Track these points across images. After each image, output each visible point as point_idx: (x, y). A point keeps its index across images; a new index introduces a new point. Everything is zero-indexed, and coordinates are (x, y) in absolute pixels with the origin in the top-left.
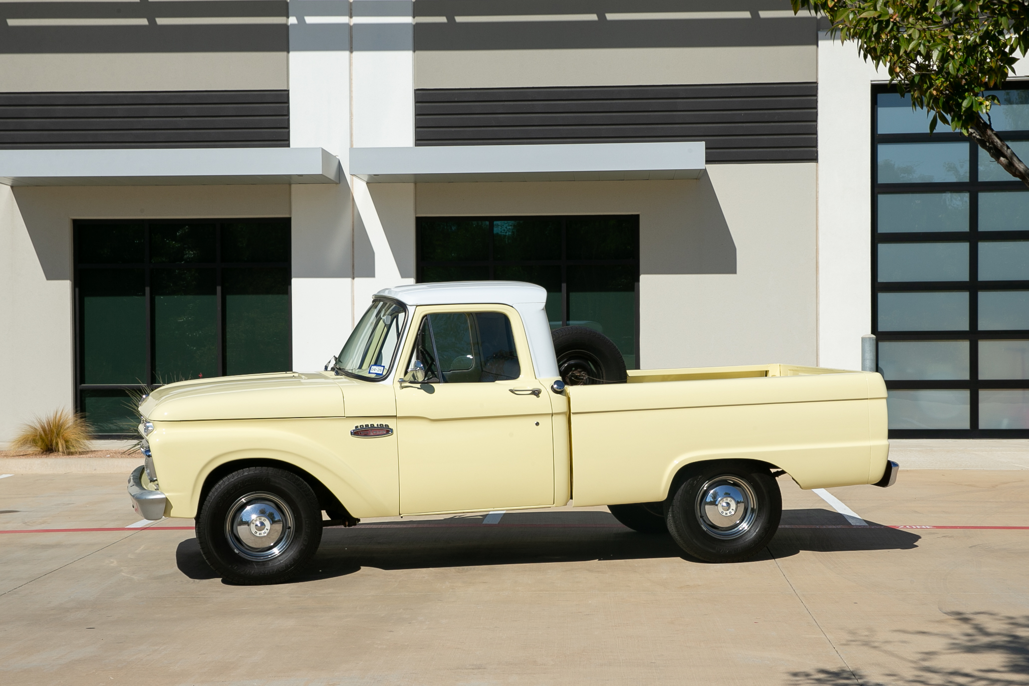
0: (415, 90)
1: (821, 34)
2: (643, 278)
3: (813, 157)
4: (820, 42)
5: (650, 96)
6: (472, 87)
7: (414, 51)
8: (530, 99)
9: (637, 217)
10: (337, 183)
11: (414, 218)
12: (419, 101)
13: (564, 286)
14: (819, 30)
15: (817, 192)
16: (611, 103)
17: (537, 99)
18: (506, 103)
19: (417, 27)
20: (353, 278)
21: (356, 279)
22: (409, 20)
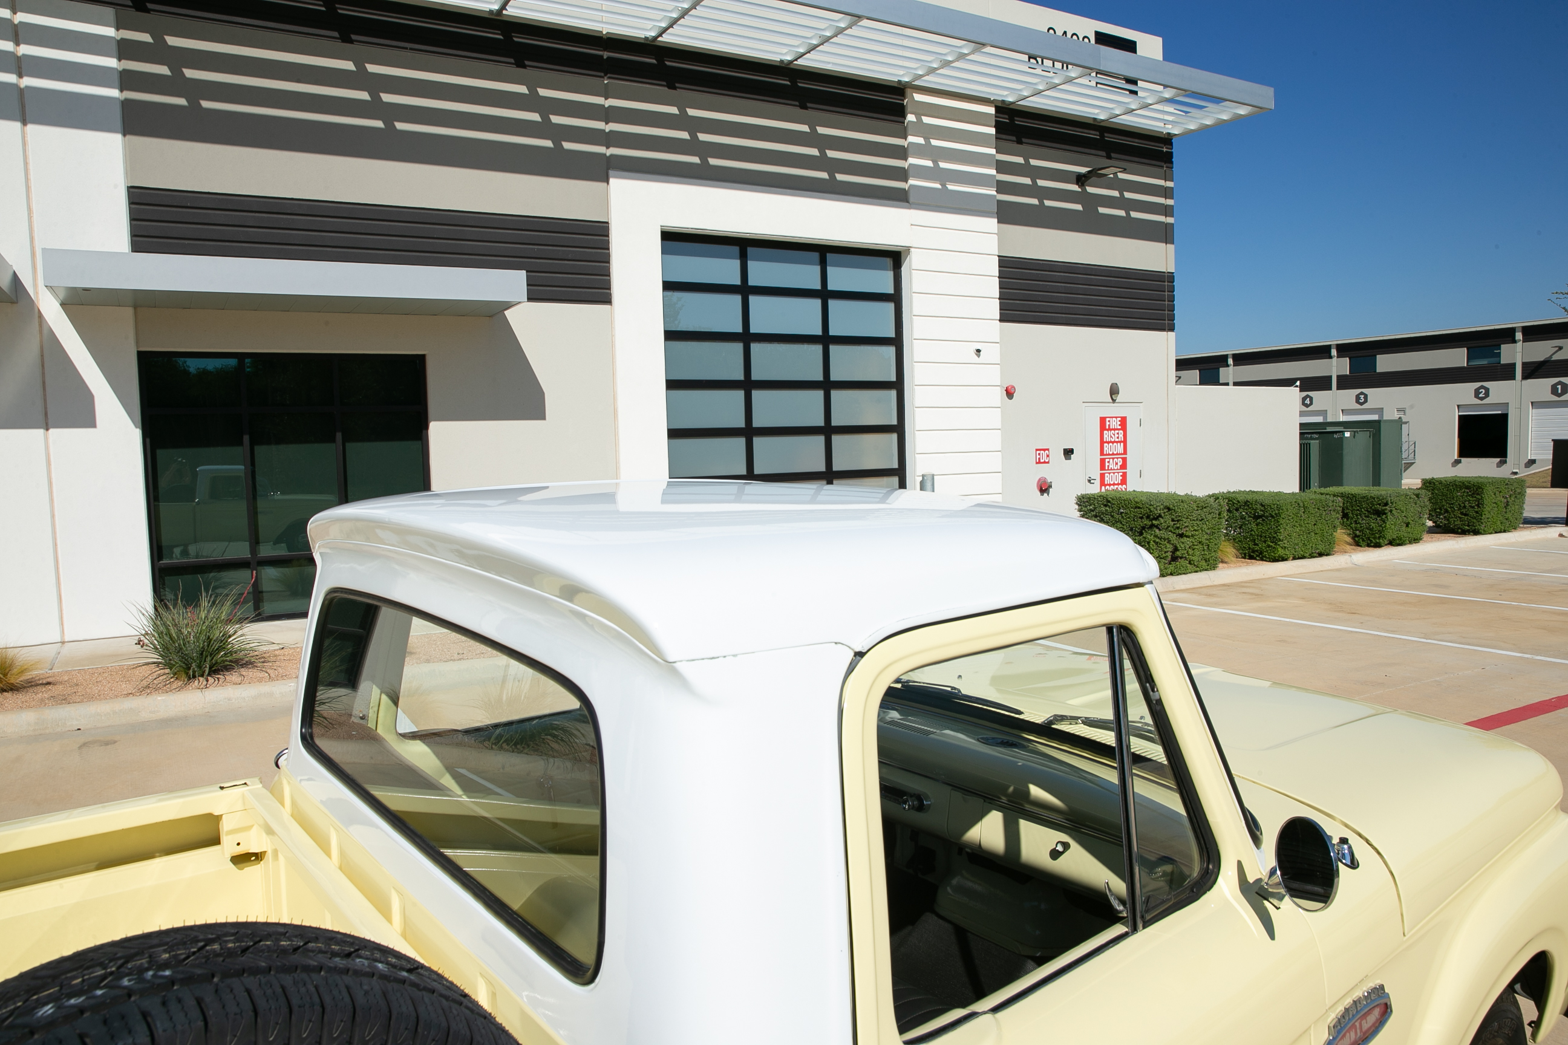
0: (128, 187)
1: (611, 172)
2: (433, 425)
3: (607, 300)
4: (612, 180)
5: (434, 221)
6: (210, 191)
7: (124, 135)
8: (289, 212)
9: (422, 358)
10: (12, 302)
11: (136, 352)
12: (135, 201)
13: (339, 436)
14: (609, 169)
15: (613, 336)
16: (390, 225)
17: (297, 212)
18: (257, 215)
19: (126, 104)
20: (47, 430)
21: (51, 431)
22: (115, 93)
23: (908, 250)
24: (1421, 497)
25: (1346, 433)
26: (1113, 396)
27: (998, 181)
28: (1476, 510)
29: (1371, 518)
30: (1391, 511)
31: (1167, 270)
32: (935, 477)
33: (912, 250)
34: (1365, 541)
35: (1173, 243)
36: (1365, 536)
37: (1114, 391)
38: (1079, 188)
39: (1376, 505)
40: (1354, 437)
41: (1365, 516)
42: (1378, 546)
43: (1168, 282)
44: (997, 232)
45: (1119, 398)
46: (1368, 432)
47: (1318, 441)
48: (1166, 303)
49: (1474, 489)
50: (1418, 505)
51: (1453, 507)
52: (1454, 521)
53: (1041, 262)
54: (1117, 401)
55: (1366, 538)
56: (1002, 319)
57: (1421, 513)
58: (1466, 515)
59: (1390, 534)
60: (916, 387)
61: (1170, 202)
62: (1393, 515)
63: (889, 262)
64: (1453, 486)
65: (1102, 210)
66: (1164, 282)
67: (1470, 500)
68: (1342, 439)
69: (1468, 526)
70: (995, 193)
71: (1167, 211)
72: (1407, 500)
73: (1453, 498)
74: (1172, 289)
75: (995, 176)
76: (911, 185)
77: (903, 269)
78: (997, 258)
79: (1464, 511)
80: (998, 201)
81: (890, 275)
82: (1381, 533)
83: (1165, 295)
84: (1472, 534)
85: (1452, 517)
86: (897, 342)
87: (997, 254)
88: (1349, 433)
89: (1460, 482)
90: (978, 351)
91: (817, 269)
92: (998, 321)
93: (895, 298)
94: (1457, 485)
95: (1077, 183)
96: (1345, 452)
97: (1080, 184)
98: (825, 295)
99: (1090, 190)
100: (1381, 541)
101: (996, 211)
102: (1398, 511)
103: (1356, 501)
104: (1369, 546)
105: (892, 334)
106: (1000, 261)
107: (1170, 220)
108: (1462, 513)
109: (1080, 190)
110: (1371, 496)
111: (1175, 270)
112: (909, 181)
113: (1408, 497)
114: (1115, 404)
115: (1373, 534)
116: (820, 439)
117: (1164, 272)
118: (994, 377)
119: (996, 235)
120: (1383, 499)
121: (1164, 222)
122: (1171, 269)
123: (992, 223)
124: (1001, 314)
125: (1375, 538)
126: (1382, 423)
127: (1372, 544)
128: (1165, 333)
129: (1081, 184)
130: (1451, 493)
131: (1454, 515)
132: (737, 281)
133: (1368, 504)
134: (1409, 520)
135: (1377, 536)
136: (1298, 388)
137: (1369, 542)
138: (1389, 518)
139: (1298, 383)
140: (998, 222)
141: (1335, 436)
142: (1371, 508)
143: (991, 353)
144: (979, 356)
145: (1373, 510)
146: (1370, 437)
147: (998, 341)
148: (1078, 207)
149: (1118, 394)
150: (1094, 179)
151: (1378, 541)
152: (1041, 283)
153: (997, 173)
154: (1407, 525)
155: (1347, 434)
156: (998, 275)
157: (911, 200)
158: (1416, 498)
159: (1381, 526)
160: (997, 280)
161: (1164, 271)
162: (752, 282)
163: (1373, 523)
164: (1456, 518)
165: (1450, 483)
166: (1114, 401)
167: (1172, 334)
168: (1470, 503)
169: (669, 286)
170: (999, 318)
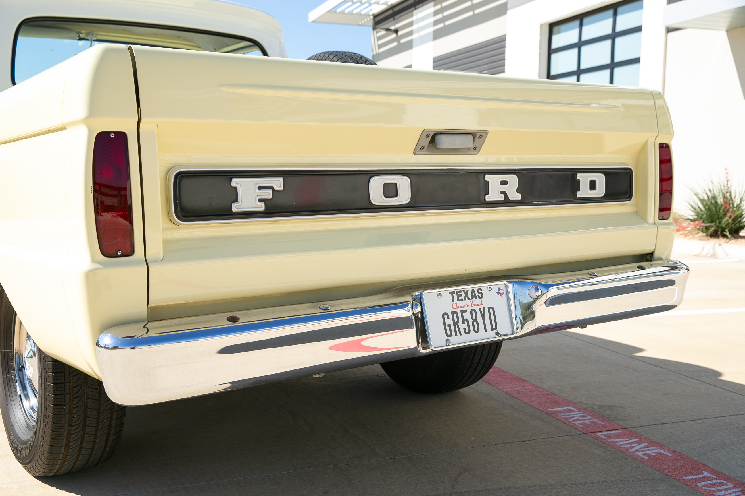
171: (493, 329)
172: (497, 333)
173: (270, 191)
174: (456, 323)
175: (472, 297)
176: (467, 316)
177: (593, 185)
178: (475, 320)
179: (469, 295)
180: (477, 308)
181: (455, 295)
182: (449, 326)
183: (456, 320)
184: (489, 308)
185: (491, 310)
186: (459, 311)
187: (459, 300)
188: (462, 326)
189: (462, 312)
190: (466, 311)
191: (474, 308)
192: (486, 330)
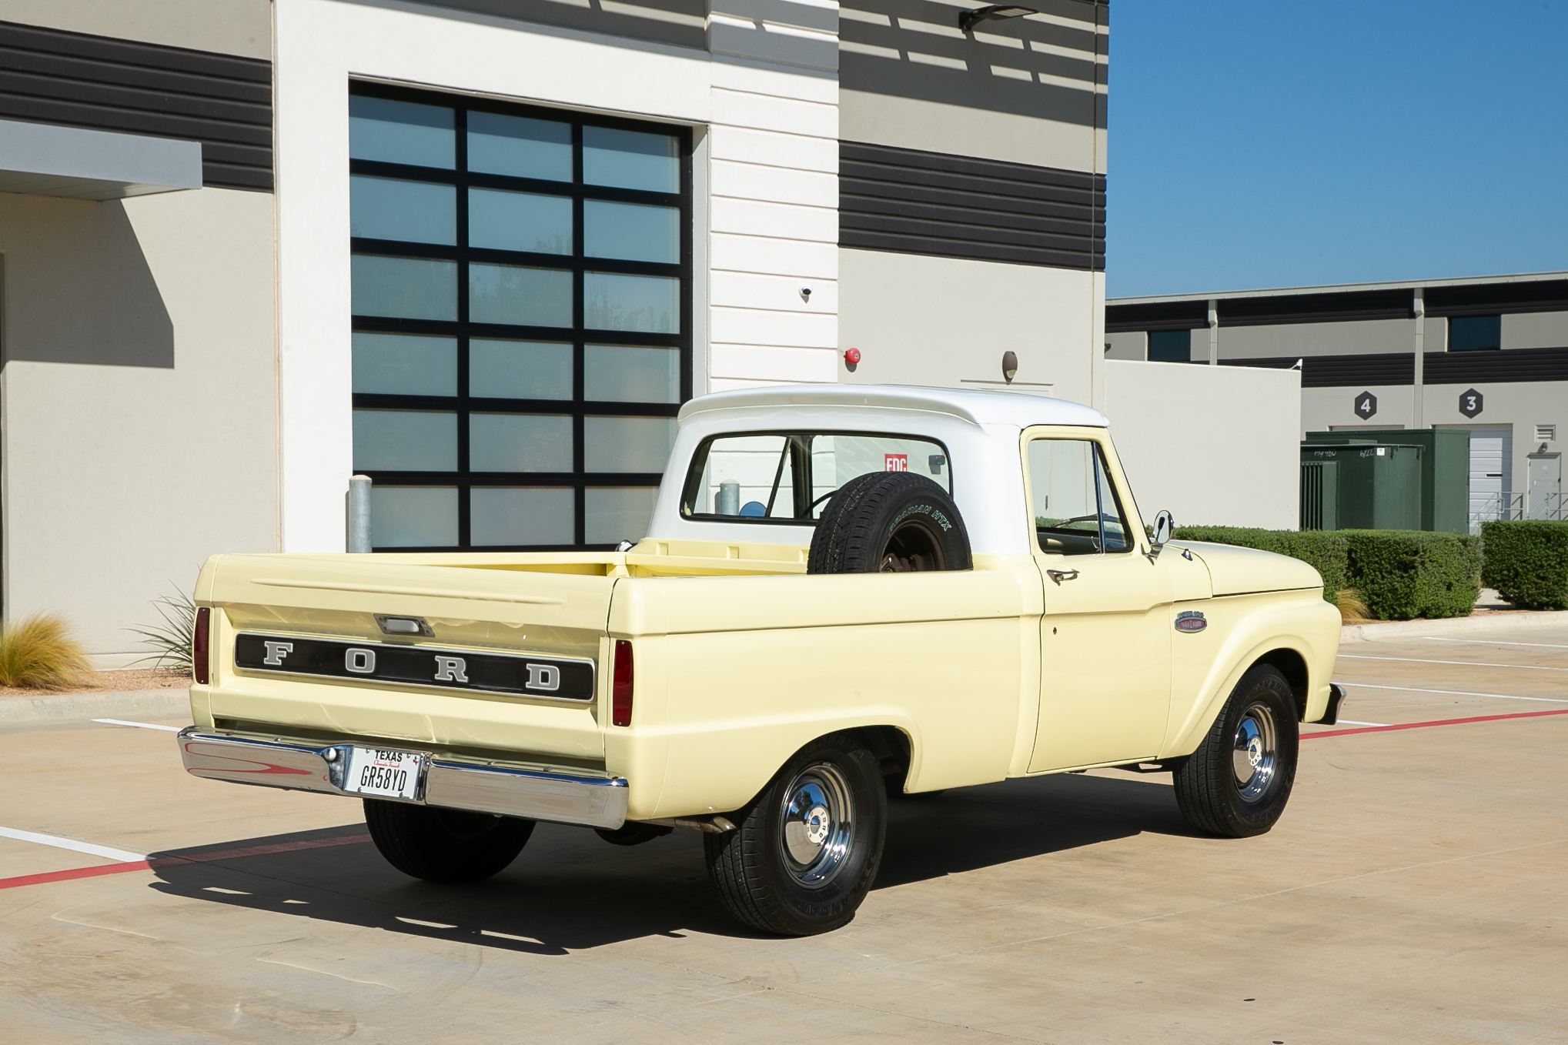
3: (267, 184)
23: (705, 126)
24: (1471, 546)
25: (1378, 449)
26: (1008, 373)
27: (841, 20)
28: (1557, 570)
29: (1395, 574)
30: (1423, 563)
31: (1095, 171)
32: (741, 489)
33: (712, 126)
34: (1386, 610)
35: (1105, 126)
36: (1386, 603)
37: (1009, 364)
38: (963, 33)
39: (1402, 554)
40: (1392, 457)
41: (1386, 572)
42: (1404, 617)
43: (1096, 190)
44: (837, 103)
45: (1017, 377)
46: (1416, 449)
47: (1334, 463)
48: (1093, 224)
49: (1554, 538)
50: (1464, 557)
51: (1526, 567)
52: (1528, 588)
53: (903, 153)
54: (1013, 381)
55: (1388, 606)
56: (844, 242)
57: (1469, 570)
58: (1543, 579)
59: (1422, 600)
60: (712, 345)
61: (1102, 59)
62: (1425, 569)
63: (673, 143)
64: (1525, 533)
65: (997, 71)
66: (1091, 190)
67: (1549, 556)
68: (1373, 458)
69: (1547, 596)
70: (835, 39)
71: (1098, 74)
72: (1447, 547)
73: (1526, 553)
74: (1102, 202)
75: (837, 11)
76: (713, 24)
77: (697, 156)
78: (837, 144)
79: (1541, 572)
80: (841, 52)
81: (674, 163)
82: (1408, 598)
83: (1091, 211)
84: (1551, 608)
85: (1525, 583)
86: (682, 271)
87: (838, 137)
88: (1383, 449)
89: (1536, 526)
90: (807, 292)
91: (567, 150)
92: (836, 246)
93: (682, 201)
94: (1530, 531)
95: (961, 26)
96: (1377, 481)
97: (965, 27)
98: (578, 191)
99: (980, 37)
100: (1409, 609)
101: (837, 68)
102: (1435, 564)
103: (1373, 548)
104: (1391, 618)
105: (675, 259)
106: (841, 149)
107: (1102, 89)
108: (1538, 576)
109: (964, 37)
110: (1395, 541)
111: (1108, 171)
112: (710, 16)
113: (1450, 543)
114: (1010, 385)
115: (1397, 600)
116: (566, 422)
117: (1091, 174)
118: (828, 334)
119: (836, 107)
120: (1412, 545)
121: (1092, 93)
122: (1102, 169)
123: (829, 88)
124: (841, 234)
125: (1400, 606)
126: (1436, 435)
127: (1396, 615)
128: (1090, 273)
129: (967, 27)
130: (1523, 543)
131: (1527, 579)
132: (450, 163)
133: (1391, 553)
134: (1452, 579)
135: (1403, 601)
136: (1300, 372)
137: (1392, 612)
138: (1419, 573)
139: (1300, 363)
140: (840, 86)
141: (1362, 454)
142: (1395, 558)
143: (826, 296)
144: (806, 300)
145: (1398, 562)
146: (1418, 457)
147: (836, 278)
148: (961, 65)
149: (1016, 369)
150: (986, 21)
151: (1404, 610)
152: (902, 186)
153: (841, 6)
154: (1449, 587)
155: (1381, 452)
156: (838, 172)
157: (713, 46)
158: (1462, 547)
159: (1408, 586)
160: (836, 179)
161: (1091, 171)
162: (474, 166)
163: (1398, 582)
164: (1530, 584)
165: (1522, 527)
166: (1008, 380)
167: (1100, 276)
168: (1550, 560)
169: (359, 167)
170: (837, 241)
171: (399, 790)
172: (401, 794)
173: (285, 652)
174: (372, 777)
175: (393, 758)
176: (383, 773)
177: (545, 677)
178: (388, 779)
179: (391, 757)
180: (393, 769)
181: (379, 754)
182: (366, 777)
183: (373, 774)
184: (403, 772)
185: (404, 774)
186: (378, 767)
187: (381, 758)
188: (376, 780)
189: (381, 769)
190: (383, 769)
191: (390, 768)
192: (393, 789)
